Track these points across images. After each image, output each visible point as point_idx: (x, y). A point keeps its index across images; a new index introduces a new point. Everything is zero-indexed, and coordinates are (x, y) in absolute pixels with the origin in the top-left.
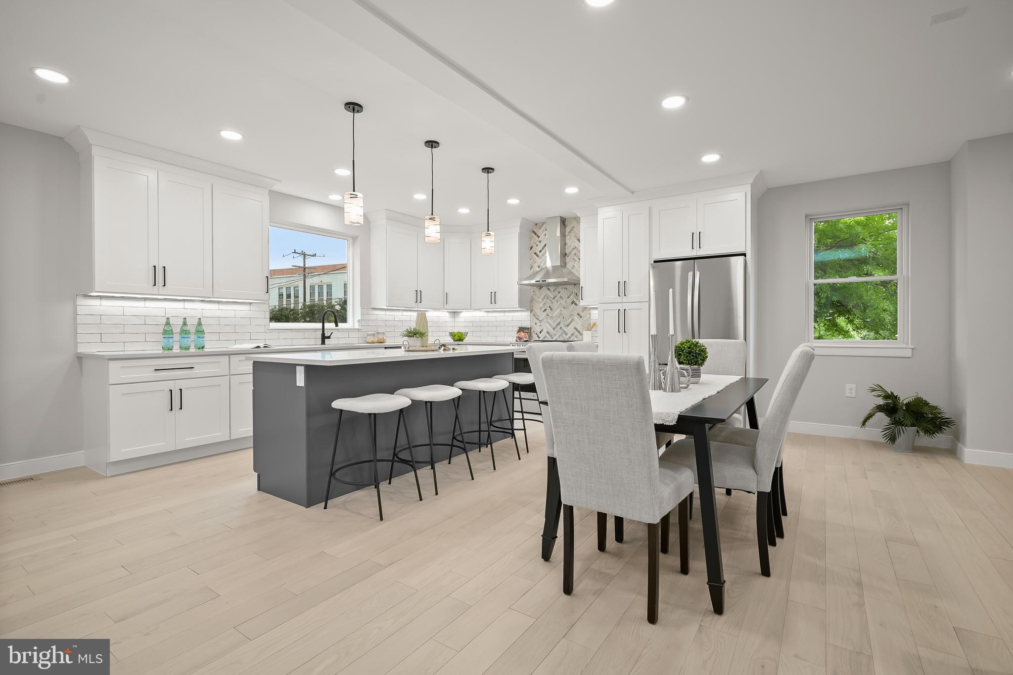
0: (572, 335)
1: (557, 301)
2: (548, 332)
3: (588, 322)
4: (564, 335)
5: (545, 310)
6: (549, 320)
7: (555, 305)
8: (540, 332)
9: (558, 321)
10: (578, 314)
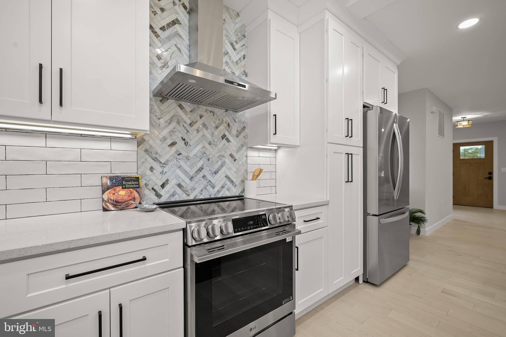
0: (223, 187)
1: (198, 131)
2: (180, 186)
3: (245, 168)
4: (209, 188)
5: (173, 144)
6: (182, 163)
7: (193, 137)
8: (163, 186)
9: (199, 165)
10: (231, 156)
